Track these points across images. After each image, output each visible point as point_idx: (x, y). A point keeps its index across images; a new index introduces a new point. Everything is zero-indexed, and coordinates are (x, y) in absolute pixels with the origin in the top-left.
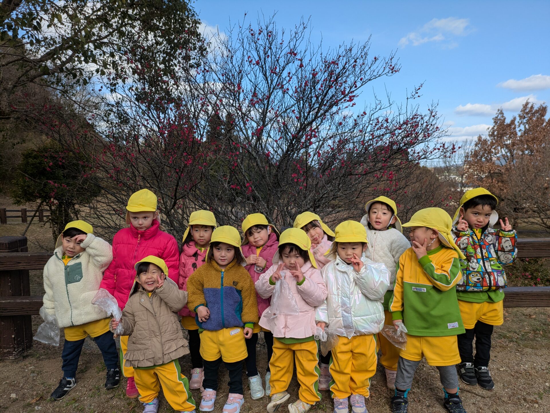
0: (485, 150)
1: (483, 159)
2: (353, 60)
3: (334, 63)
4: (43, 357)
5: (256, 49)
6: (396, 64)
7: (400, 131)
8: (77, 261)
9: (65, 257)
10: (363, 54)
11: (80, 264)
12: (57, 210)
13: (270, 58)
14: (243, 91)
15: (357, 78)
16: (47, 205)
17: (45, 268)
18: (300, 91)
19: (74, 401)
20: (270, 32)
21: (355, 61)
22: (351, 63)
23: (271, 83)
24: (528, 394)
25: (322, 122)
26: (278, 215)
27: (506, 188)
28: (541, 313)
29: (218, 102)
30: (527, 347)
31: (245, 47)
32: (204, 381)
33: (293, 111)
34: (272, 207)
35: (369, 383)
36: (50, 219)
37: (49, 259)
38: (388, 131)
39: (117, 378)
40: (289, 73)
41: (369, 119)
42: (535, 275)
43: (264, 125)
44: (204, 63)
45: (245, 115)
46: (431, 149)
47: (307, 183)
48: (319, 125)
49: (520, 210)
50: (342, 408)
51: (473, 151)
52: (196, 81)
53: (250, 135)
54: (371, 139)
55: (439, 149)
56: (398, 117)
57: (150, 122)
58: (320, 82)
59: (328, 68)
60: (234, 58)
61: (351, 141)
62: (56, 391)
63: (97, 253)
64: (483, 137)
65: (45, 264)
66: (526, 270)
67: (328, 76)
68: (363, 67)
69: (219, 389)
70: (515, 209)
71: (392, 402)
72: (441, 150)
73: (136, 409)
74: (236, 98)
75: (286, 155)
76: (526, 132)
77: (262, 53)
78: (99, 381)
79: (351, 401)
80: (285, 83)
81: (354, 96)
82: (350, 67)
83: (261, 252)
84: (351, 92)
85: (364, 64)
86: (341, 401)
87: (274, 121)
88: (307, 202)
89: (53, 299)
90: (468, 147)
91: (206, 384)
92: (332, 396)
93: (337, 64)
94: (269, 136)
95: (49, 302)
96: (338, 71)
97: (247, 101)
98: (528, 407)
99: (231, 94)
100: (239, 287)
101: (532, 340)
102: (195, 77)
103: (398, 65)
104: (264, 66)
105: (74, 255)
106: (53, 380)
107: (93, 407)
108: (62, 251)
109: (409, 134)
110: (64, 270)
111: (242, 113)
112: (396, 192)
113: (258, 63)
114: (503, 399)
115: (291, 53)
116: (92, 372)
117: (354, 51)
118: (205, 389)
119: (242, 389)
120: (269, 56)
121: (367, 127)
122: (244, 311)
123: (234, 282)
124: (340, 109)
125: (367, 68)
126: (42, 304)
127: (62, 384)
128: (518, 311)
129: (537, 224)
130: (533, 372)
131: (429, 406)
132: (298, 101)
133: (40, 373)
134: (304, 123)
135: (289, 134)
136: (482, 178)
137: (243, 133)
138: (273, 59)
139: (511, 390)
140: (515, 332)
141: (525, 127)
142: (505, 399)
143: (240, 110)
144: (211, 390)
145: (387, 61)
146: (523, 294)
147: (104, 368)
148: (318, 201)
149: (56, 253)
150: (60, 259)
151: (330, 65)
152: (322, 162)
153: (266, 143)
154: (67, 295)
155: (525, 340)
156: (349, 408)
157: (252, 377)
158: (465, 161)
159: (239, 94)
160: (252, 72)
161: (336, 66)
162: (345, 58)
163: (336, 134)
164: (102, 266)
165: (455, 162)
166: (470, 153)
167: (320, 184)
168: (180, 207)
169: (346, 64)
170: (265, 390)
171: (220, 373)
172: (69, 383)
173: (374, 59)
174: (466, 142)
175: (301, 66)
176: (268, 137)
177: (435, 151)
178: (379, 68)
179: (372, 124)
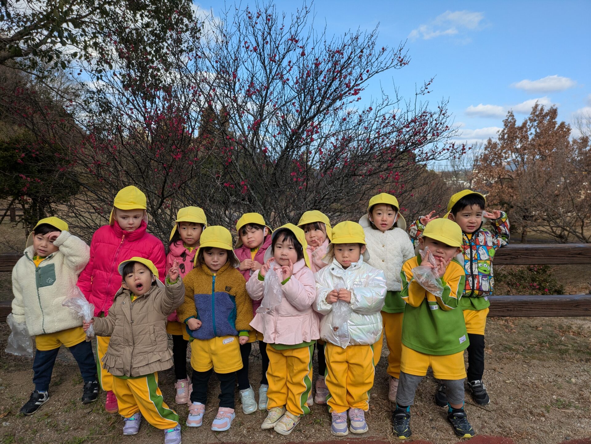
0: (495, 154)
1: (493, 164)
2: (360, 50)
3: (338, 52)
4: (12, 368)
5: (254, 33)
6: (405, 56)
7: (408, 129)
8: (50, 262)
9: (36, 258)
10: (370, 43)
11: (53, 265)
12: (30, 209)
13: (269, 45)
14: (239, 80)
15: (363, 70)
16: (19, 203)
17: (14, 269)
18: (302, 82)
19: (46, 417)
20: (269, 16)
21: (362, 51)
22: (357, 53)
23: (270, 73)
24: (535, 407)
25: (324, 117)
26: (275, 218)
27: (516, 194)
28: (548, 325)
29: (212, 93)
30: (534, 358)
31: (241, 31)
32: (192, 394)
33: (293, 104)
34: (269, 208)
35: (367, 396)
36: (23, 219)
37: (18, 259)
38: (395, 129)
39: (95, 391)
40: (290, 62)
41: (375, 116)
42: (543, 285)
43: (262, 120)
44: (196, 48)
45: (241, 106)
46: (440, 149)
47: (307, 183)
48: (321, 121)
49: (529, 218)
50: (341, 422)
51: (482, 154)
52: (187, 68)
53: (246, 129)
54: (377, 138)
55: (448, 150)
56: (406, 114)
57: (135, 111)
58: (324, 73)
59: (332, 57)
60: (230, 44)
61: (356, 139)
62: (26, 406)
63: (71, 252)
64: (493, 141)
65: (14, 266)
66: (533, 280)
67: (332, 67)
68: (370, 57)
69: (208, 402)
70: (524, 216)
71: (394, 416)
72: (450, 151)
73: (116, 424)
74: (231, 88)
75: (285, 152)
76: (537, 135)
77: (260, 39)
78: (75, 395)
79: (350, 414)
80: (285, 72)
81: (359, 90)
82: (356, 57)
83: (257, 255)
84: (357, 85)
85: (370, 55)
86: (339, 414)
87: (273, 115)
88: (306, 203)
89: (23, 305)
90: (478, 150)
91: (194, 398)
92: (330, 411)
93: (342, 54)
94: (267, 131)
95: (19, 308)
96: (343, 61)
97: (243, 91)
98: (534, 421)
99: (226, 84)
100: (232, 293)
101: (537, 353)
102: (187, 63)
103: (408, 57)
104: (262, 54)
105: (46, 255)
106: (23, 394)
107: (67, 423)
108: (34, 252)
109: (417, 133)
110: (35, 272)
111: (237, 105)
112: (401, 194)
113: (255, 50)
114: (509, 412)
115: (292, 40)
116: (68, 385)
117: (360, 41)
118: (192, 402)
119: (233, 402)
120: (267, 42)
121: (373, 125)
122: (238, 318)
123: (226, 288)
124: (343, 104)
125: (374, 59)
126: (10, 310)
127: (33, 398)
128: (524, 323)
129: (546, 232)
130: (539, 384)
131: (431, 420)
132: (299, 93)
133: (8, 386)
134: (305, 118)
135: (289, 129)
136: (492, 184)
137: (238, 126)
138: (272, 45)
139: (517, 402)
140: (521, 345)
141: (536, 131)
142: (511, 412)
143: (235, 100)
144: (199, 404)
145: (395, 52)
146: (532, 303)
147: (81, 380)
148: (319, 203)
149: (26, 252)
150: (30, 260)
151: (333, 54)
152: (324, 161)
153: (263, 139)
154: (38, 300)
155: (531, 352)
156: (347, 422)
157: (244, 391)
158: (474, 165)
159: (235, 83)
160: (249, 59)
161: (341, 56)
162: (350, 47)
163: (340, 131)
164: (77, 268)
165: (463, 166)
166: (480, 157)
167: (322, 185)
168: (168, 207)
169: (351, 54)
170: (258, 403)
171: (209, 386)
172: (42, 396)
173: (381, 50)
174: (476, 144)
175: (303, 54)
176: (265, 132)
177: (444, 152)
178: (386, 60)
179: (378, 121)
